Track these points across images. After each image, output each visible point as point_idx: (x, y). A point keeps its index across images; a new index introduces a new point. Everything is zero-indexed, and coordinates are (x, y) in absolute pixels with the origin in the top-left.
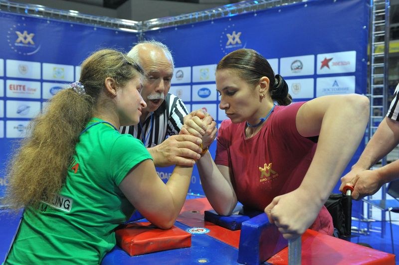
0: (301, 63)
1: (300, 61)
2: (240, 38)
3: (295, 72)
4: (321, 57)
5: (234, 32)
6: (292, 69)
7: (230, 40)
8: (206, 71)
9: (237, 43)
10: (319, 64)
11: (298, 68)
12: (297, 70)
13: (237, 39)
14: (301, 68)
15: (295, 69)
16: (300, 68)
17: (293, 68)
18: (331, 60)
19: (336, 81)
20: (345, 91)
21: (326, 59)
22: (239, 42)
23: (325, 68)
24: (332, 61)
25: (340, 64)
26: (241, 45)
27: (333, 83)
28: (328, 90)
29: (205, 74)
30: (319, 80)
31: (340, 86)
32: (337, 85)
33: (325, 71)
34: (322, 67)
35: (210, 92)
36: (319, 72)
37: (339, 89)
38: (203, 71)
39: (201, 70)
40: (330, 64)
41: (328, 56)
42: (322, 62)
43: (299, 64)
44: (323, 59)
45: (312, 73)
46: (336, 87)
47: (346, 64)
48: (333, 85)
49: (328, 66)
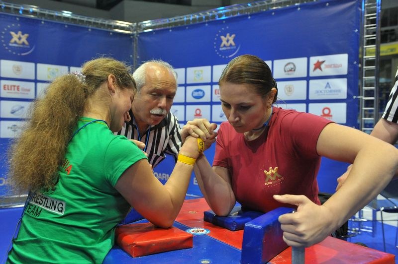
0: (294, 66)
1: (293, 64)
2: (234, 40)
3: (288, 74)
4: (314, 60)
5: (228, 34)
6: (285, 71)
7: (224, 42)
8: (201, 72)
9: (231, 45)
10: (312, 67)
11: (291, 70)
12: (290, 72)
13: (231, 42)
14: (294, 70)
15: (288, 71)
16: (293, 70)
17: (286, 70)
18: (323, 62)
19: (328, 83)
20: (337, 93)
21: (318, 62)
22: (233, 44)
23: (318, 70)
24: (325, 63)
25: (333, 66)
26: (235, 47)
27: (325, 85)
28: (321, 92)
29: (198, 75)
30: (311, 82)
31: (332, 88)
32: (330, 87)
33: (318, 73)
34: (315, 69)
35: (204, 93)
36: (312, 74)
37: (331, 91)
38: (197, 72)
39: (195, 71)
40: (323, 66)
41: (320, 58)
42: (315, 65)
43: (292, 66)
44: (315, 62)
45: (305, 75)
46: (328, 89)
47: (338, 67)
48: (326, 87)
49: (321, 69)
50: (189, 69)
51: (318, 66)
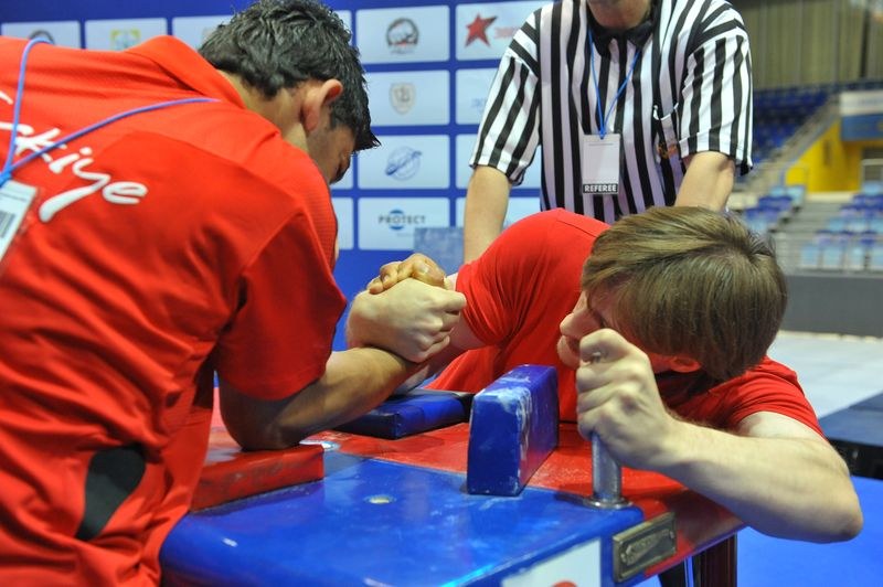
0: (415, 28)
1: (410, 22)
3: (399, 52)
4: (467, 14)
6: (390, 43)
8: (132, 37)
10: (462, 33)
11: (405, 41)
12: (402, 47)
14: (415, 42)
15: (398, 43)
16: (411, 40)
17: (393, 40)
18: (492, 20)
21: (478, 19)
23: (478, 42)
24: (496, 24)
30: (462, 75)
33: (477, 51)
34: (470, 39)
36: (463, 53)
38: (120, 37)
39: (115, 34)
40: (490, 32)
41: (484, 11)
42: (470, 27)
43: (408, 29)
44: (471, 20)
45: (444, 56)
49: (485, 39)
50: (91, 26)
51: (479, 30)
